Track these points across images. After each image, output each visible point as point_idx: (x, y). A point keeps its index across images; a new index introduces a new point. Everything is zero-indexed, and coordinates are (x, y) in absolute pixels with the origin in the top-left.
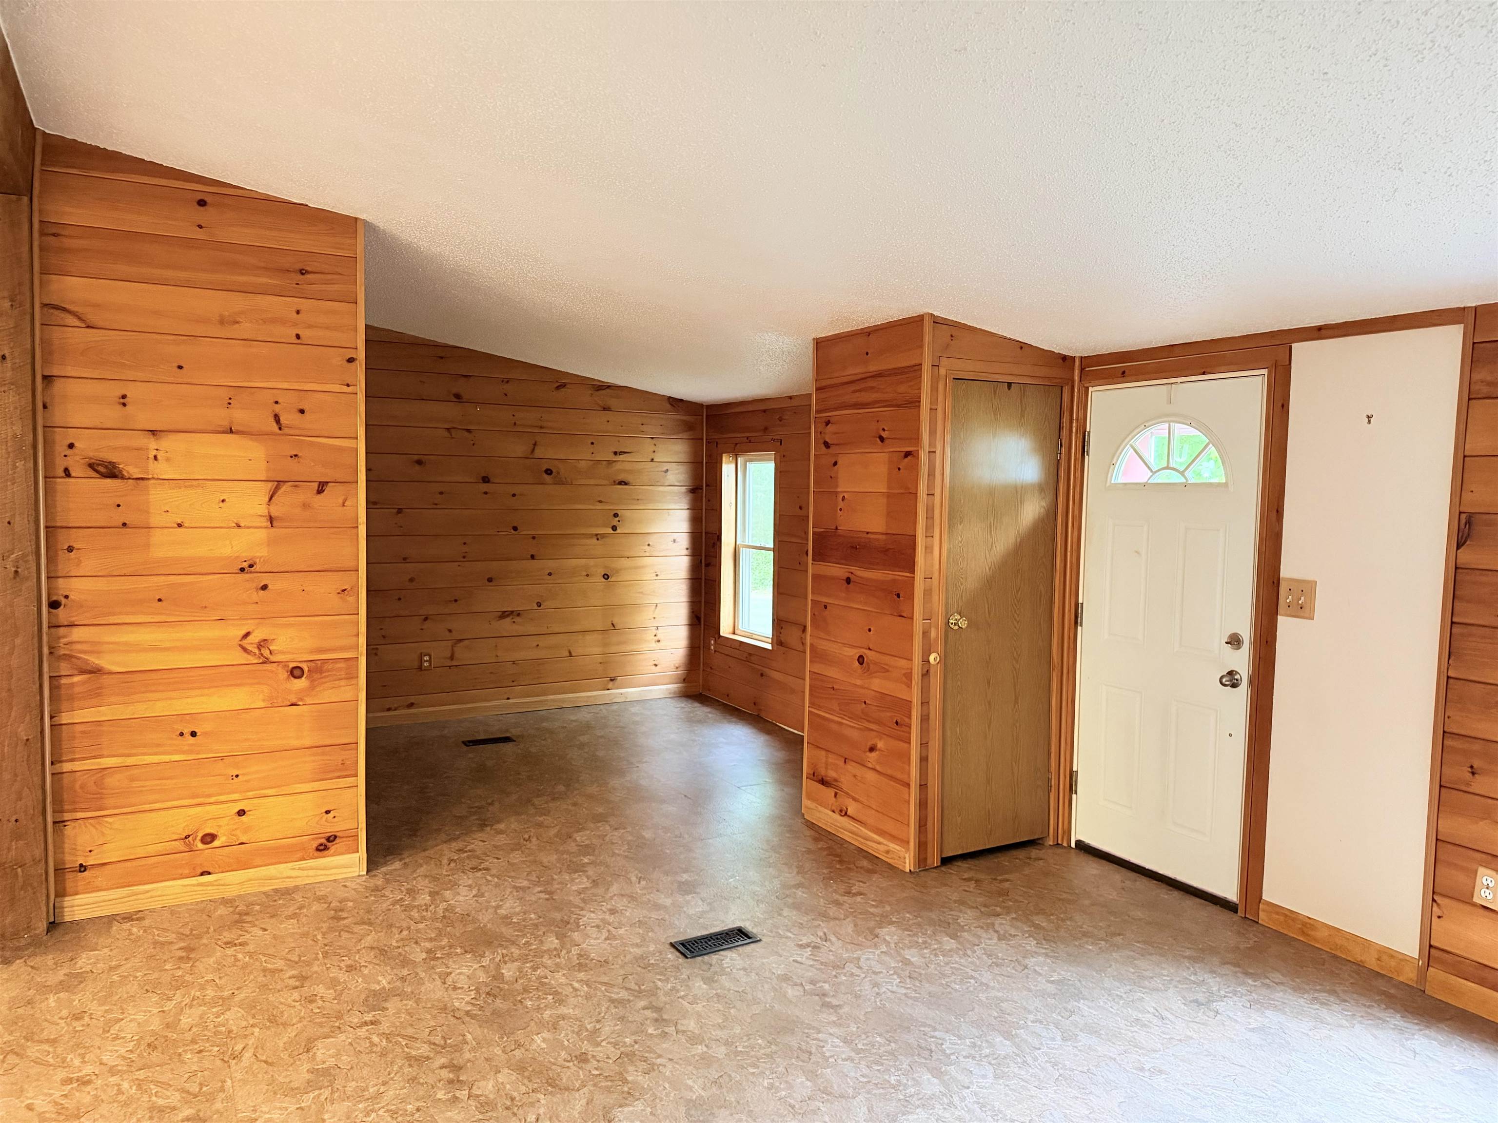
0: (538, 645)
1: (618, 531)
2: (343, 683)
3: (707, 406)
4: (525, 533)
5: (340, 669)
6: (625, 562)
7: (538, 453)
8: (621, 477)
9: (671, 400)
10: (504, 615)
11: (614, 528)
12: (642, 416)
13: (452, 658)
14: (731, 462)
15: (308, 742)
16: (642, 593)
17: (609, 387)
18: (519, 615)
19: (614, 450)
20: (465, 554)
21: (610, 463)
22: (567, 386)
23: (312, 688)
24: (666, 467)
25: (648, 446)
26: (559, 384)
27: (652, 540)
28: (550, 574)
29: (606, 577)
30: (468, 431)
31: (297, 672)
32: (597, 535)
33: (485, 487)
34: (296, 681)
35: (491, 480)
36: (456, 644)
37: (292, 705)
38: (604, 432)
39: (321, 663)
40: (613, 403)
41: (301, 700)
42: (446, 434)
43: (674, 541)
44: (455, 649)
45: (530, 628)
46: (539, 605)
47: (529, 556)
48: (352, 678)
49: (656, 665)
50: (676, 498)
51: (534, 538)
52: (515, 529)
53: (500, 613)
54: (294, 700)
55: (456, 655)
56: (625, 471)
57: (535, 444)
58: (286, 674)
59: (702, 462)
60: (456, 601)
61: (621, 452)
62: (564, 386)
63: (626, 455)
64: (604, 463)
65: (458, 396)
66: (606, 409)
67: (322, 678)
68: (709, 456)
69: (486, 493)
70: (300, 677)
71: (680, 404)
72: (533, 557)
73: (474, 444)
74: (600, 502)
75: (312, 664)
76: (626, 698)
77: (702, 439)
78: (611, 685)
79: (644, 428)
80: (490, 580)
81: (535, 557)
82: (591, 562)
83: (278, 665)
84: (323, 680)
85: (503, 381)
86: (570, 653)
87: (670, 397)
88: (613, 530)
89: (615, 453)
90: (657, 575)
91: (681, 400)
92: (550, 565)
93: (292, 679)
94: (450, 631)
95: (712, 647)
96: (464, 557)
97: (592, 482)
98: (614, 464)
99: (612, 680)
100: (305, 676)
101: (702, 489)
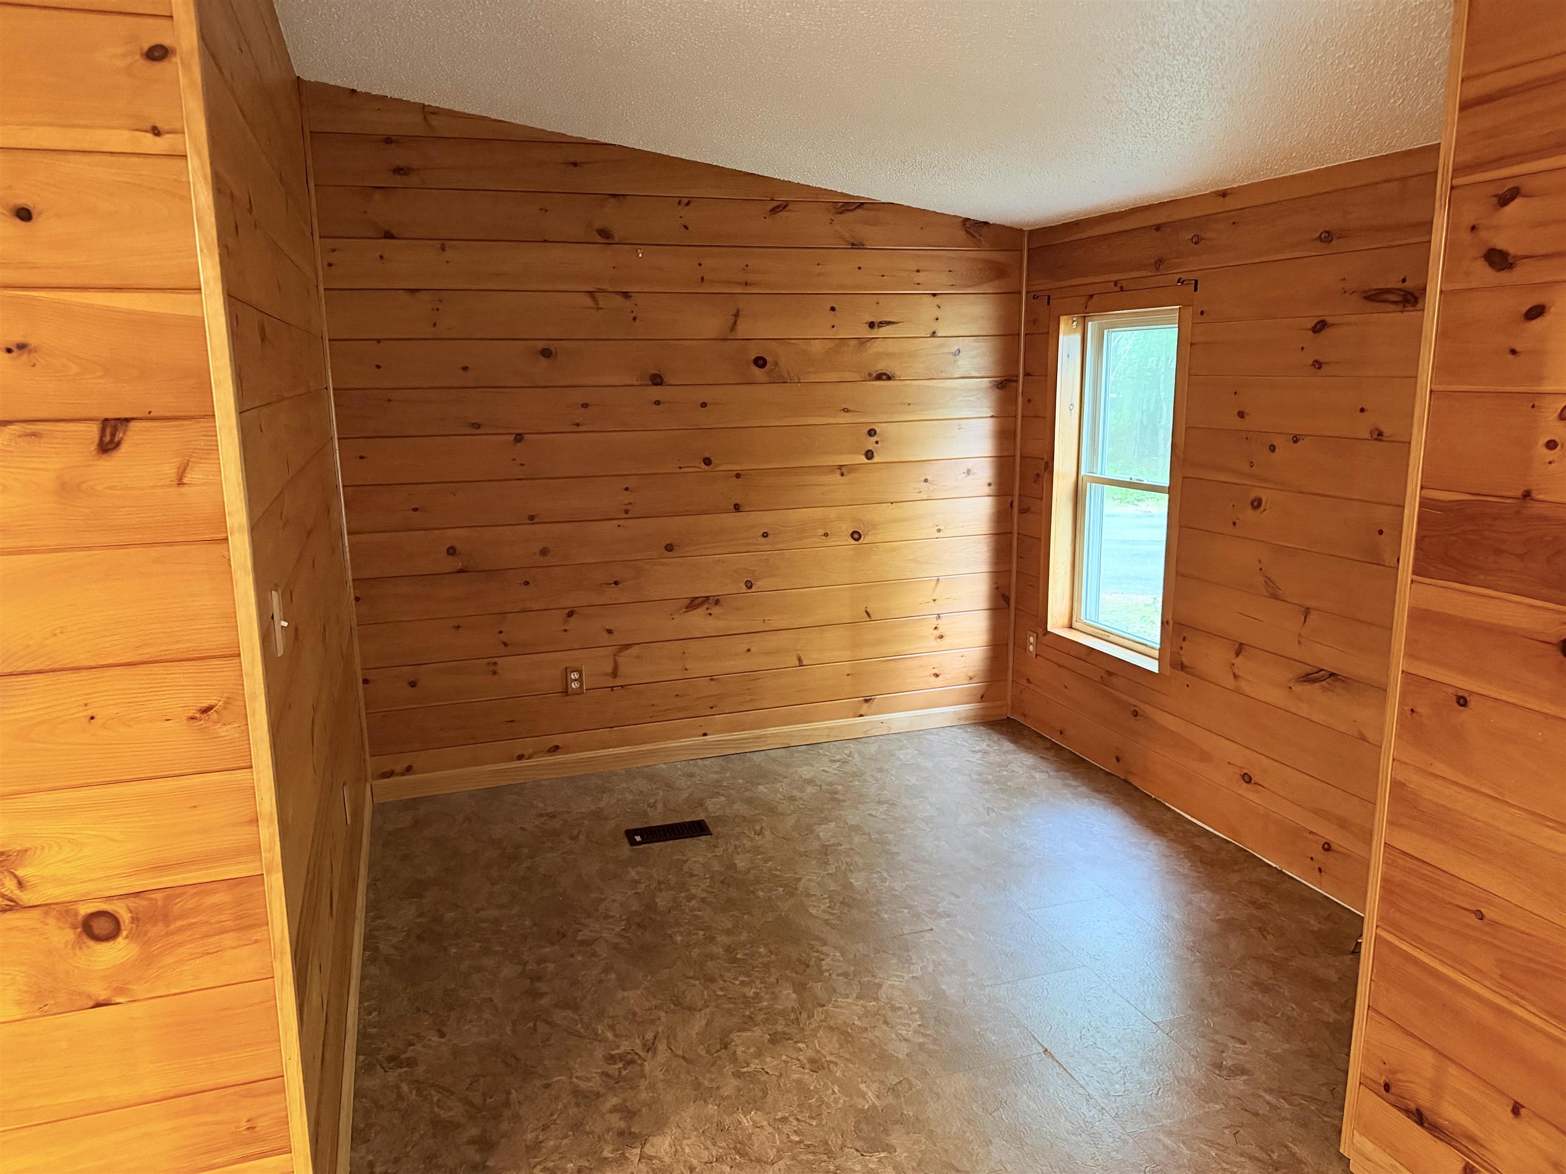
0: (749, 650)
1: (876, 459)
2: (228, 939)
3: (1032, 233)
4: (723, 468)
5: (218, 908)
6: (889, 511)
7: (744, 329)
8: (881, 367)
9: (968, 224)
10: (694, 604)
11: (869, 455)
12: (918, 256)
13: (615, 674)
14: (1075, 331)
15: (152, 1087)
16: (914, 560)
17: (861, 205)
18: (717, 602)
19: (870, 320)
20: (629, 507)
21: (862, 342)
22: (789, 208)
23: (147, 960)
24: (955, 344)
25: (928, 308)
26: (775, 204)
27: (930, 472)
28: (765, 535)
29: (856, 536)
30: (626, 295)
31: (102, 925)
32: (840, 467)
33: (657, 392)
34: (103, 947)
35: (666, 379)
36: (620, 651)
37: (98, 1005)
38: (852, 289)
39: (167, 898)
40: (867, 233)
41: (121, 991)
42: (587, 301)
43: (968, 472)
44: (620, 660)
45: (737, 623)
46: (749, 585)
47: (732, 507)
48: (254, 926)
49: (937, 675)
50: (973, 398)
51: (738, 476)
52: (707, 461)
53: (688, 601)
54: (103, 996)
55: (622, 670)
56: (891, 355)
57: (736, 315)
58: (70, 935)
59: (1019, 335)
60: (616, 583)
61: (881, 323)
62: (784, 206)
63: (888, 327)
64: (854, 342)
65: (605, 233)
66: (856, 245)
67: (173, 933)
68: (1032, 321)
69: (658, 403)
70: (112, 936)
71: (985, 230)
72: (737, 508)
73: (635, 319)
74: (846, 410)
75: (142, 903)
76: (890, 728)
77: (1020, 293)
78: (865, 708)
79: (920, 278)
80: (669, 548)
81: (741, 509)
82: (833, 513)
83: (46, 913)
84: (177, 938)
85: (679, 203)
86: (800, 660)
87: (967, 219)
88: (868, 458)
89: (872, 325)
90: (939, 531)
91: (986, 223)
92: (767, 519)
93: (92, 943)
94: (610, 632)
95: (1031, 648)
96: (626, 512)
97: (833, 376)
98: (869, 344)
99: (866, 701)
100: (124, 933)
101: (1016, 381)
